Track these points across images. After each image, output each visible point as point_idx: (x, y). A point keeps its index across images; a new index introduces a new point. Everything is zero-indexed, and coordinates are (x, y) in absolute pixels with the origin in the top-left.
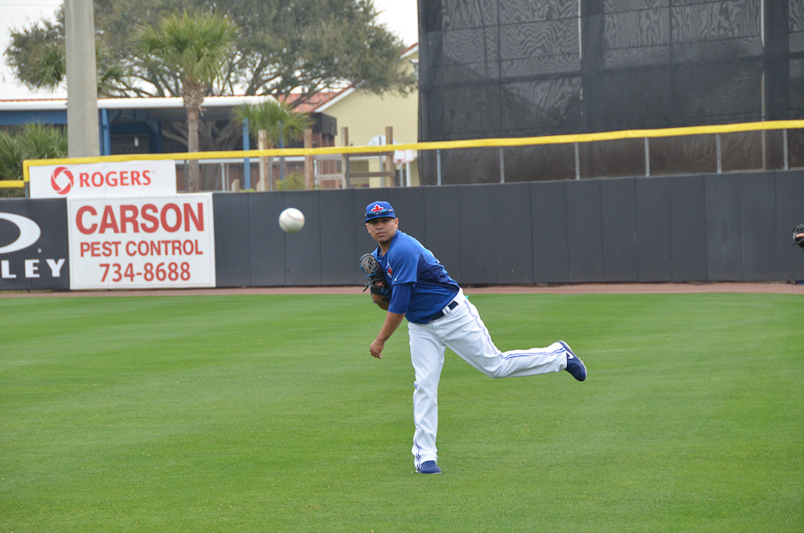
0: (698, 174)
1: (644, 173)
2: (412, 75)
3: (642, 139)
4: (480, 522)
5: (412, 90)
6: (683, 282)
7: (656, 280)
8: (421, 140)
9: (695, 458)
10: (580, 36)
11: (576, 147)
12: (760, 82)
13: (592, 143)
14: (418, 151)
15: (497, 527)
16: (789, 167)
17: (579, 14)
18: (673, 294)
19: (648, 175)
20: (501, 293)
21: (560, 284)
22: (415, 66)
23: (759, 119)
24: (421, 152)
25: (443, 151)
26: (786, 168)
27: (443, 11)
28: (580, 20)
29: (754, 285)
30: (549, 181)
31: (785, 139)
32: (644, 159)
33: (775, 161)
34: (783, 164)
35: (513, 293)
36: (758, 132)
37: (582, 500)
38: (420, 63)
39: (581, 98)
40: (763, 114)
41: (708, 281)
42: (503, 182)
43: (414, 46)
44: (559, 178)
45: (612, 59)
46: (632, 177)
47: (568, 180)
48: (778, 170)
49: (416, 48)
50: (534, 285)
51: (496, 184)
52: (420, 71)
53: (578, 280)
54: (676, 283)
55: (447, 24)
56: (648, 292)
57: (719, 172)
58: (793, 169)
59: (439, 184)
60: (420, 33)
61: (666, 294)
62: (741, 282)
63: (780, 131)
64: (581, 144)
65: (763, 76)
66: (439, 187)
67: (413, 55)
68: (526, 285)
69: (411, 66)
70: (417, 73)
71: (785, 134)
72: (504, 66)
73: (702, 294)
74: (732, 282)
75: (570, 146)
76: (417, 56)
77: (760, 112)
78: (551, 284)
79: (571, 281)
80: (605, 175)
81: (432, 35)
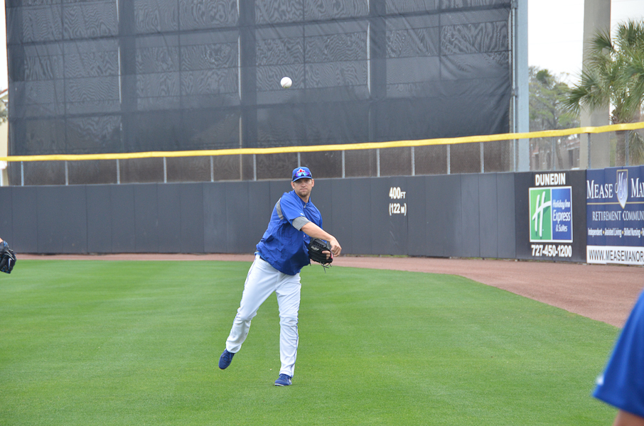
0: (198, 182)
1: (163, 180)
2: (4, 110)
3: (162, 158)
4: (41, 416)
5: (4, 121)
6: (188, 253)
7: (170, 251)
8: (9, 154)
9: (189, 370)
10: (120, 88)
11: (118, 163)
12: (238, 123)
13: (128, 160)
14: (8, 162)
15: (52, 419)
16: (257, 178)
17: (119, 73)
18: (181, 262)
19: (165, 182)
20: (65, 259)
21: (106, 254)
22: (6, 104)
23: (237, 147)
24: (10, 163)
25: (26, 163)
26: (255, 179)
27: (26, 67)
28: (120, 77)
29: (234, 256)
30: (99, 185)
31: (255, 160)
32: (163, 170)
33: (248, 174)
34: (253, 177)
35: (73, 259)
36: (237, 156)
37: (112, 400)
38: (9, 102)
39: (121, 129)
40: (241, 144)
41: (205, 253)
42: (67, 184)
43: (5, 91)
44: (106, 182)
45: (141, 104)
46: (155, 183)
47: (112, 184)
48: (250, 181)
49: (7, 93)
50: (88, 254)
51: (62, 185)
52: (9, 108)
53: (118, 251)
54: (184, 253)
55: (28, 77)
56: (165, 260)
57: (212, 181)
58: (260, 180)
59: (23, 185)
60: (9, 82)
61: (177, 261)
62: (226, 253)
63: (250, 156)
64: (121, 160)
65: (240, 119)
66: (23, 187)
67: (4, 97)
68: (82, 254)
69: (3, 104)
70: (7, 110)
71: (254, 157)
72: (68, 106)
73: (200, 261)
74: (220, 253)
75: (114, 161)
76: (7, 98)
77: (238, 142)
78: (100, 254)
79: (113, 251)
80: (136, 180)
81: (17, 84)
